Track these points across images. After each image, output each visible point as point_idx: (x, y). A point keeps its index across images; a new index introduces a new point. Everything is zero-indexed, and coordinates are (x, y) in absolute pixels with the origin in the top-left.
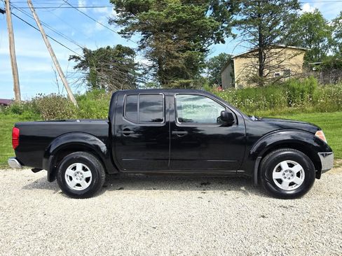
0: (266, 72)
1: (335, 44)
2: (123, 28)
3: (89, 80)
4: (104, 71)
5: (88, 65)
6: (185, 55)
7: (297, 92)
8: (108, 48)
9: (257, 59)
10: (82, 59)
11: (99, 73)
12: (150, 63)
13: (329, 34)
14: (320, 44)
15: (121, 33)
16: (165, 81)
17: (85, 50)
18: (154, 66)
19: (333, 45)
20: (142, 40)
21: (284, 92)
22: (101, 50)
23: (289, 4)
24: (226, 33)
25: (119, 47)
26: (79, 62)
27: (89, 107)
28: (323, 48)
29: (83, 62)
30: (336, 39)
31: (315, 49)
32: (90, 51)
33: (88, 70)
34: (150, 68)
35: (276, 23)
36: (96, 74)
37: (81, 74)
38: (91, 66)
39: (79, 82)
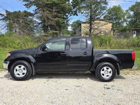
0: (92, 31)
1: (126, 21)
2: (26, 3)
3: (8, 27)
4: (16, 23)
5: (8, 19)
6: (56, 19)
7: (104, 41)
8: (20, 11)
9: (89, 25)
10: (5, 16)
11: (13, 24)
12: (40, 21)
13: (124, 16)
14: (120, 20)
15: (25, 5)
16: (46, 31)
17: (7, 11)
18: (41, 23)
19: (125, 21)
20: (36, 10)
21: (98, 40)
22: (15, 12)
23: (103, 2)
24: (79, 11)
25: (25, 12)
26: (3, 17)
27: (4, 41)
28: (121, 22)
29: (5, 17)
30: (127, 19)
31: (118, 22)
32: (10, 12)
33: (8, 22)
34: (39, 24)
35: (97, 9)
36: (12, 24)
37: (4, 23)
38: (10, 19)
39: (2, 27)
